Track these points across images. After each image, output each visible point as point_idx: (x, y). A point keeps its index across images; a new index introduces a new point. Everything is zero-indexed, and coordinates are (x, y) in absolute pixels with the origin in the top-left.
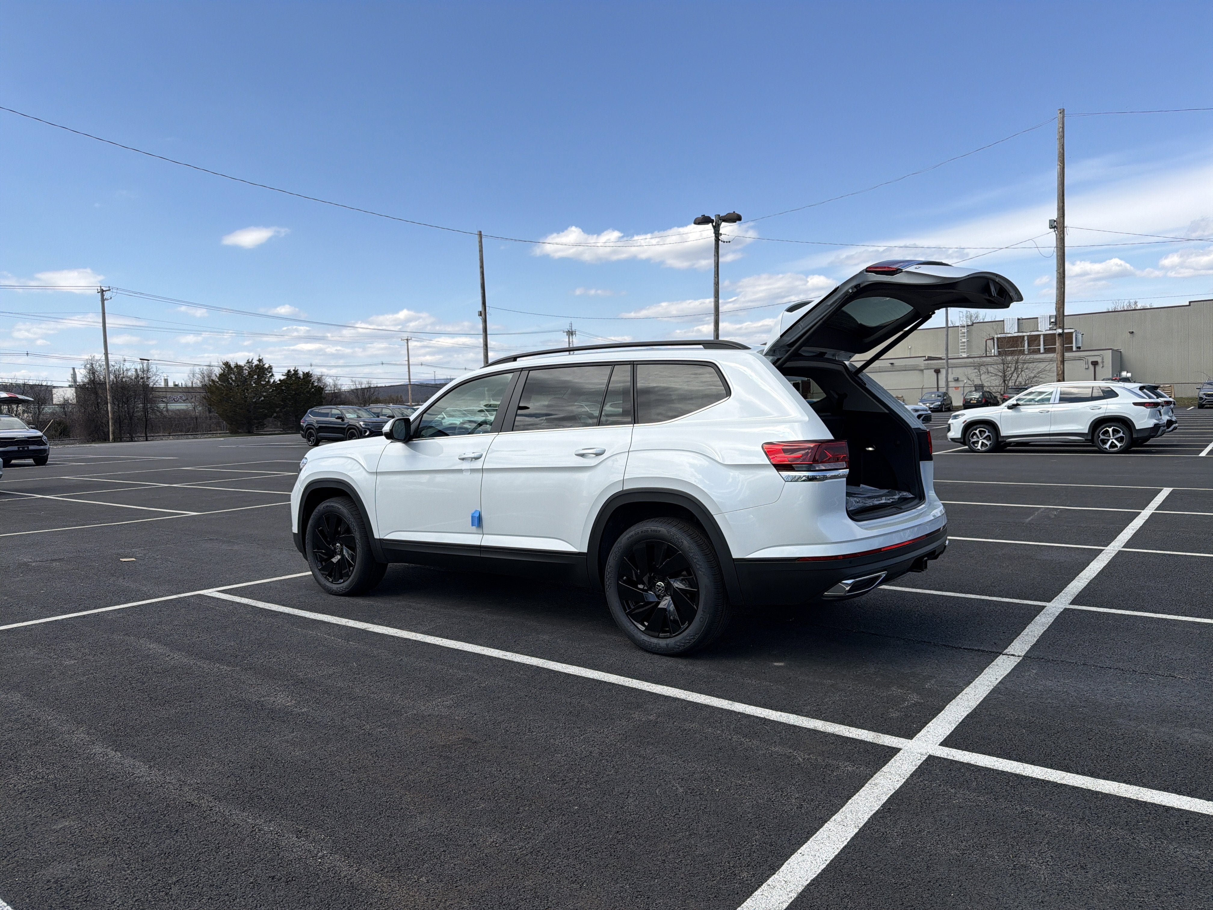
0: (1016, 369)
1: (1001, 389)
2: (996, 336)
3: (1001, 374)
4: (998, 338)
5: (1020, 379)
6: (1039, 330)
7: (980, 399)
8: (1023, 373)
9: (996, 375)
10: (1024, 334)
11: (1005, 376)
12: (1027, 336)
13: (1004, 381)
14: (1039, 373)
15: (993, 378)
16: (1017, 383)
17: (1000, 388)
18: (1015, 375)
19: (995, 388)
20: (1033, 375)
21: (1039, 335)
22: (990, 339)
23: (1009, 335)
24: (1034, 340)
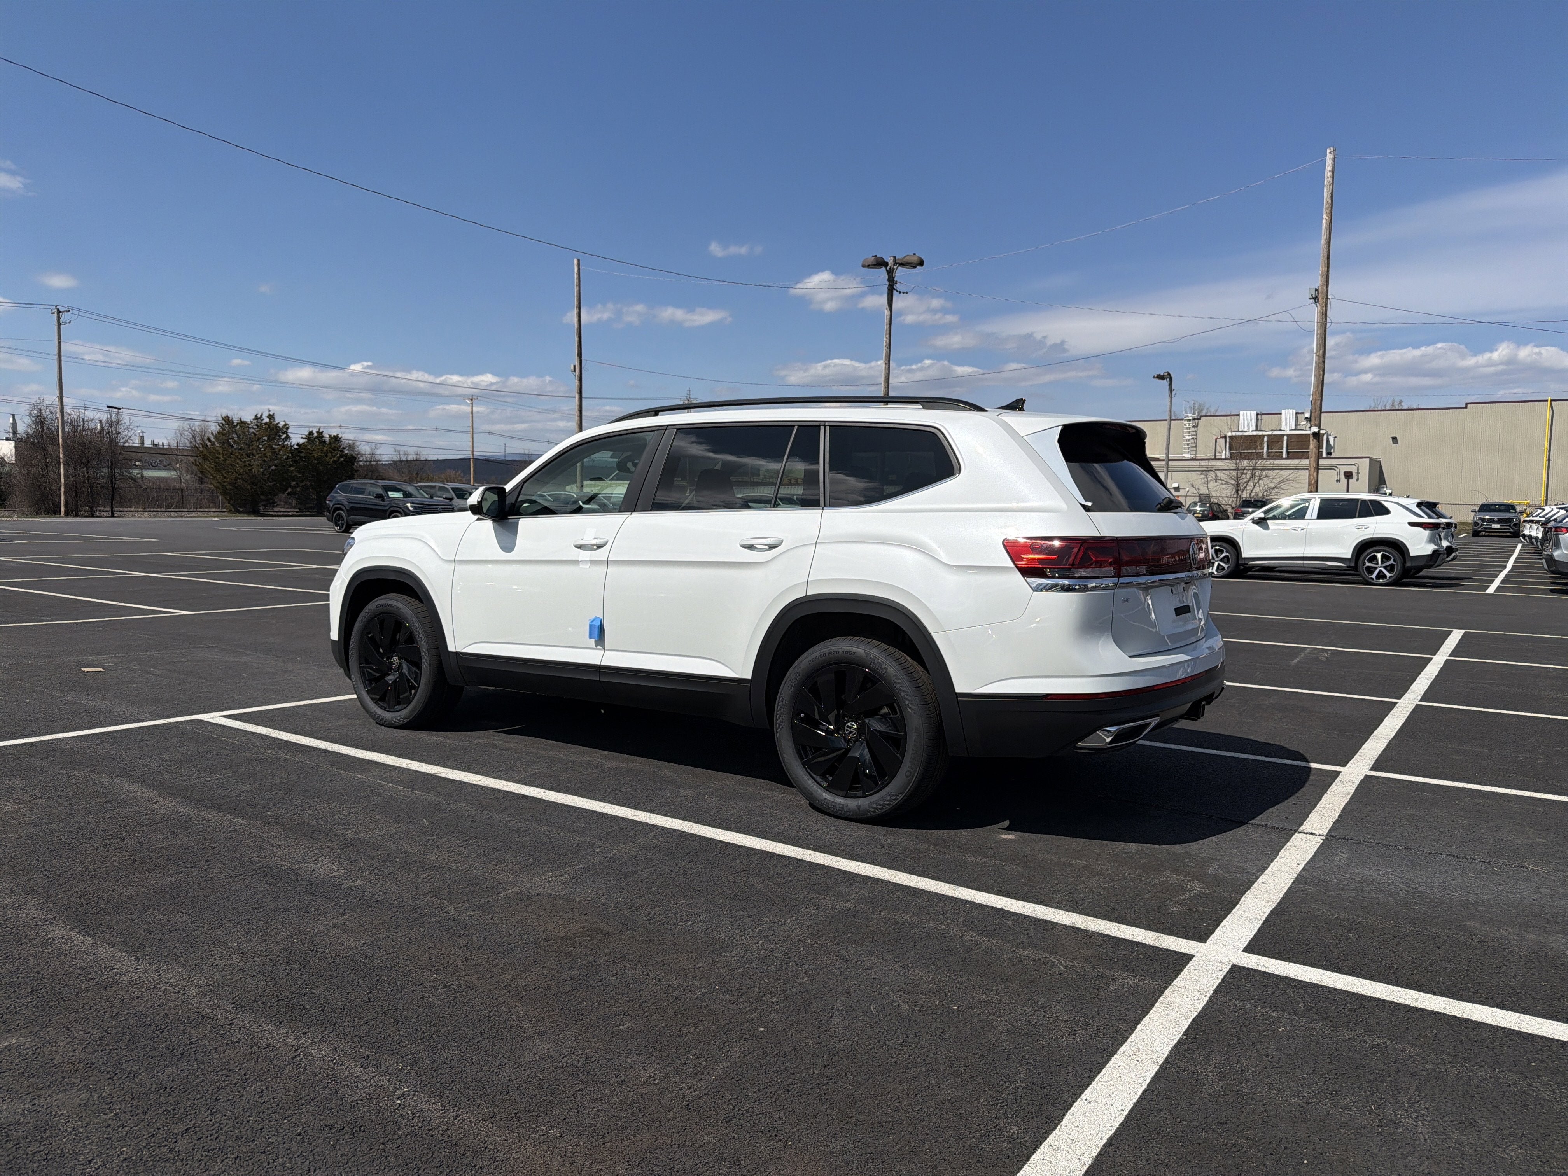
0: (1253, 476)
1: (1233, 501)
2: (1229, 434)
3: (1233, 482)
4: (1231, 437)
5: (1257, 490)
6: (1282, 429)
7: (1206, 513)
8: (1261, 482)
9: (1227, 483)
10: (1264, 433)
11: (1238, 485)
12: (1268, 435)
13: (1237, 491)
14: (1280, 482)
15: (1224, 486)
16: (1253, 494)
17: (1232, 499)
18: (1251, 484)
19: (1226, 499)
20: (1273, 485)
21: (1283, 435)
22: (1221, 437)
23: (1246, 434)
24: (1274, 441)
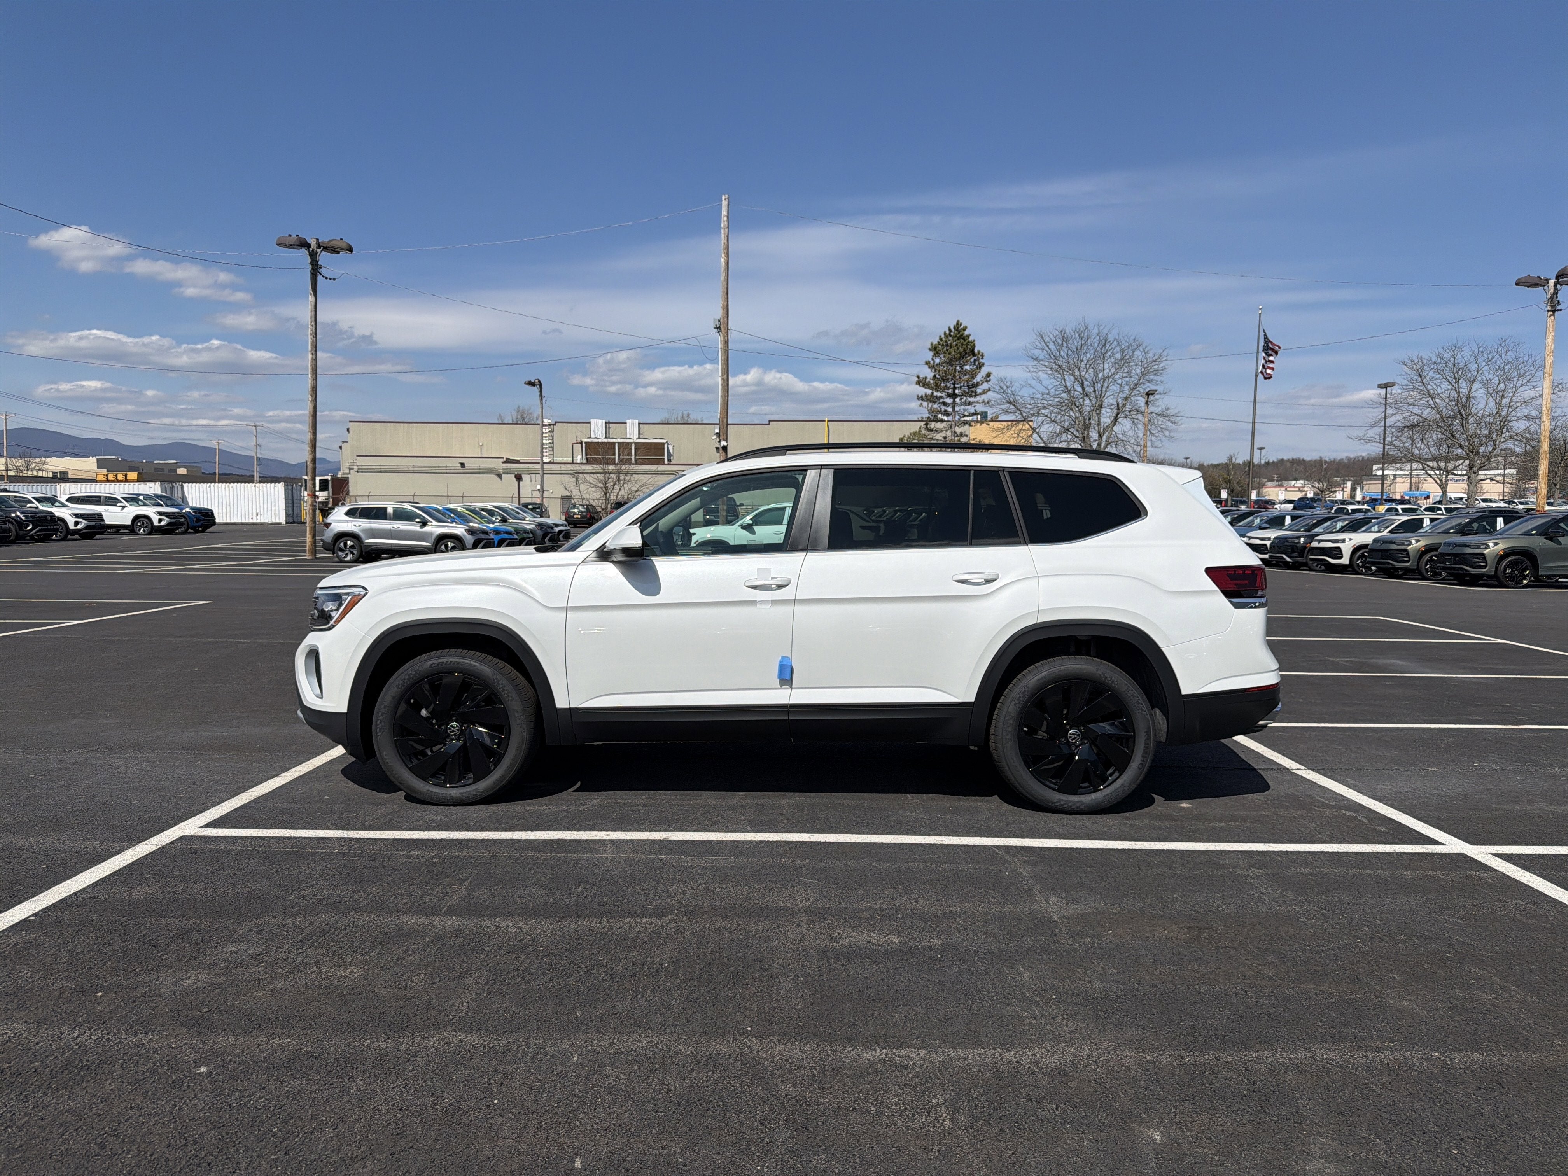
0: (618, 479)
1: (602, 504)
2: (585, 440)
3: (601, 485)
4: (586, 443)
5: (622, 493)
6: (628, 437)
7: (584, 514)
8: (625, 486)
9: (595, 486)
10: (614, 440)
11: (606, 487)
12: (618, 443)
13: (606, 494)
14: (641, 487)
15: (594, 489)
16: (619, 497)
17: (601, 501)
18: (617, 487)
19: (596, 501)
20: (635, 489)
21: (631, 443)
22: (578, 443)
23: (596, 440)
24: (625, 447)
